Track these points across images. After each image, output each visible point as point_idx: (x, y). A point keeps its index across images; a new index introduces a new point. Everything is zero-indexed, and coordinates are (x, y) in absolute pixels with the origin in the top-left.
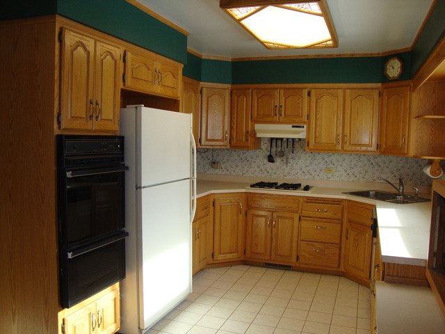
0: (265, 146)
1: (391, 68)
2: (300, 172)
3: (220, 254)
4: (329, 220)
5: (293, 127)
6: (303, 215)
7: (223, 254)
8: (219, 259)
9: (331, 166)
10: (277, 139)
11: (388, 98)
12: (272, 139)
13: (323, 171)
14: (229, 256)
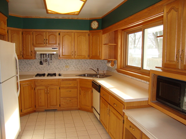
0: (38, 57)
1: (94, 25)
2: (55, 68)
3: (25, 109)
4: (72, 88)
5: (52, 48)
6: (61, 86)
7: (26, 109)
8: (24, 112)
9: (68, 65)
10: (43, 54)
11: (92, 37)
12: (41, 54)
13: (64, 67)
14: (29, 110)
